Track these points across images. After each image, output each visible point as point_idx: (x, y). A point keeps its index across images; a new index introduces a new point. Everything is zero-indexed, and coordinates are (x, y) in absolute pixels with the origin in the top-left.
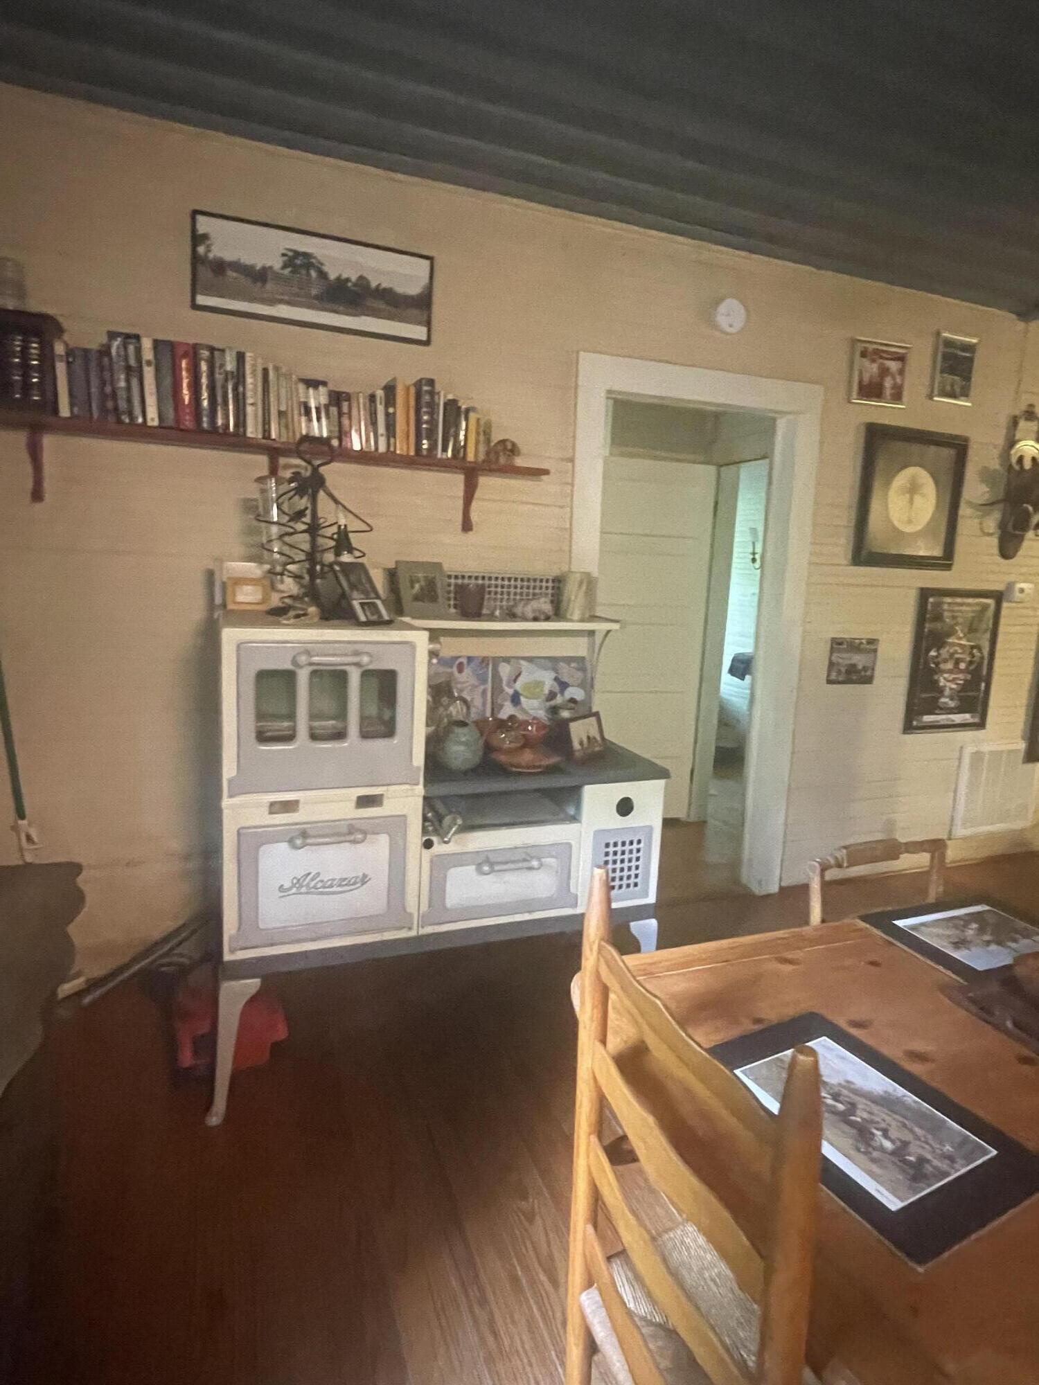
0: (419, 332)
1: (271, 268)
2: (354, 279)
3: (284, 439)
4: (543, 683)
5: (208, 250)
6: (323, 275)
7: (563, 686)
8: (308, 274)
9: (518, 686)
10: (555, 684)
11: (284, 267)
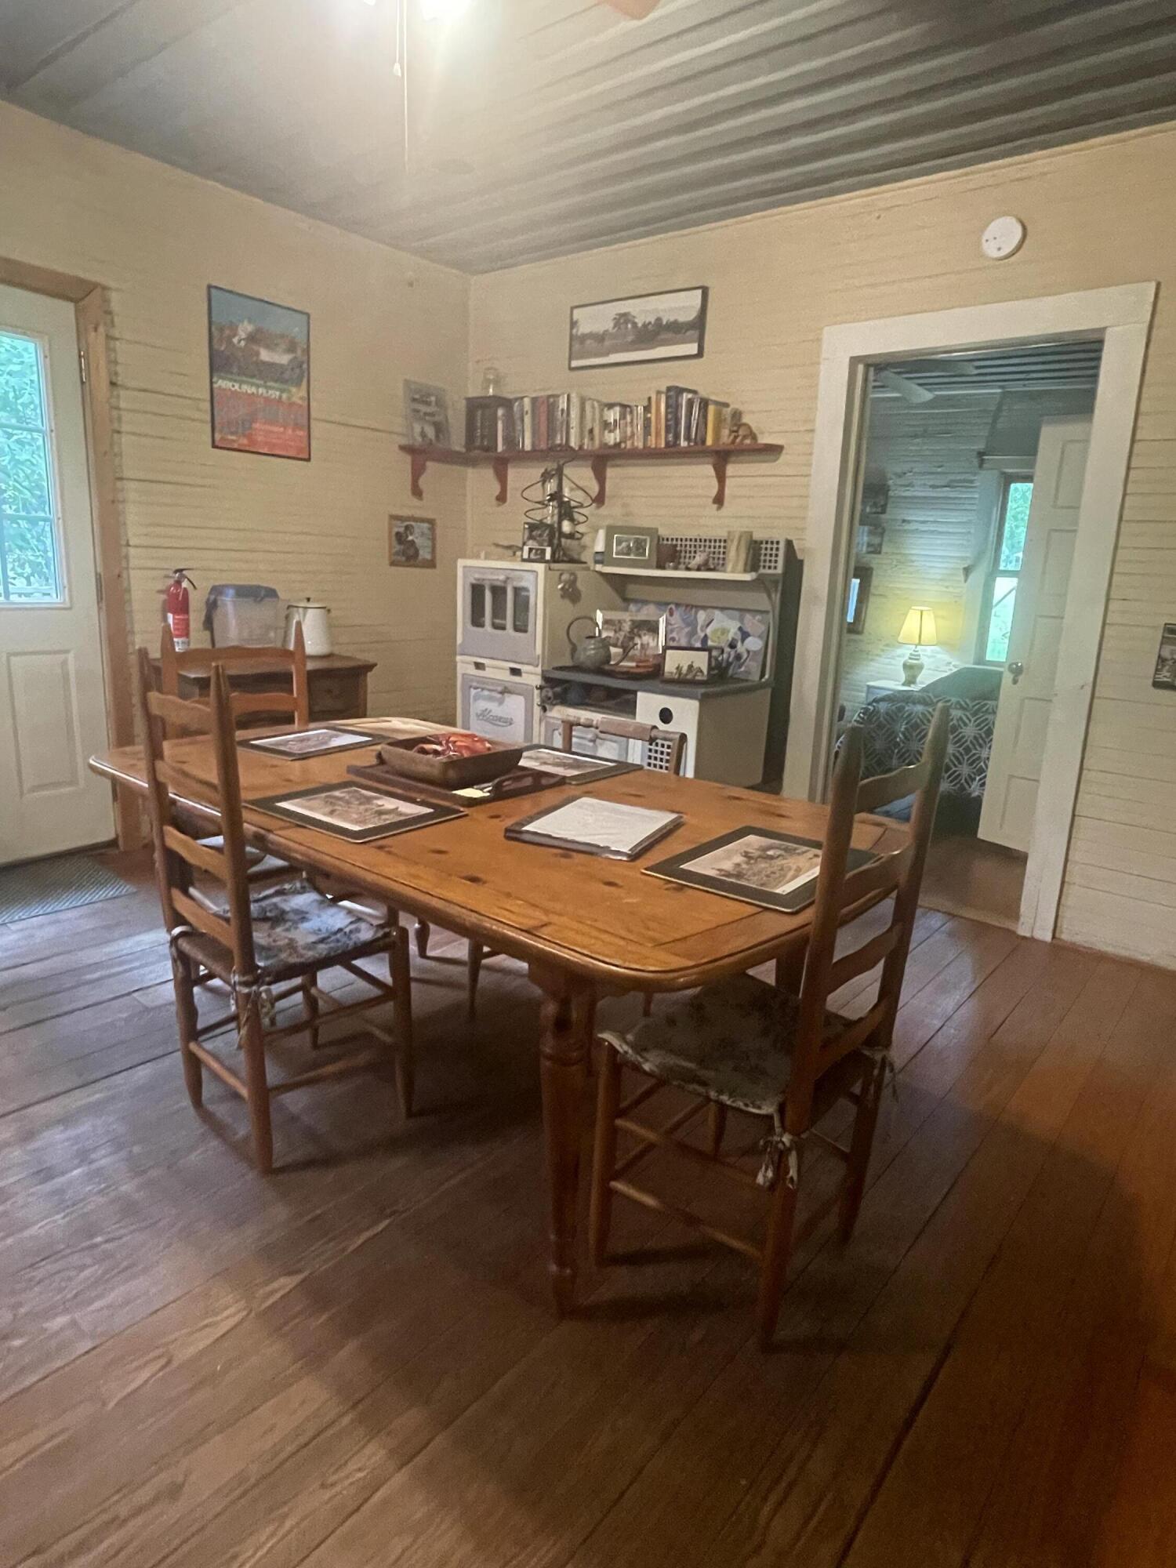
0: (693, 349)
1: (607, 331)
2: (653, 321)
3: (590, 448)
4: (729, 631)
5: (577, 331)
6: (635, 324)
7: (745, 635)
8: (627, 328)
9: (709, 631)
10: (739, 633)
11: (614, 328)
